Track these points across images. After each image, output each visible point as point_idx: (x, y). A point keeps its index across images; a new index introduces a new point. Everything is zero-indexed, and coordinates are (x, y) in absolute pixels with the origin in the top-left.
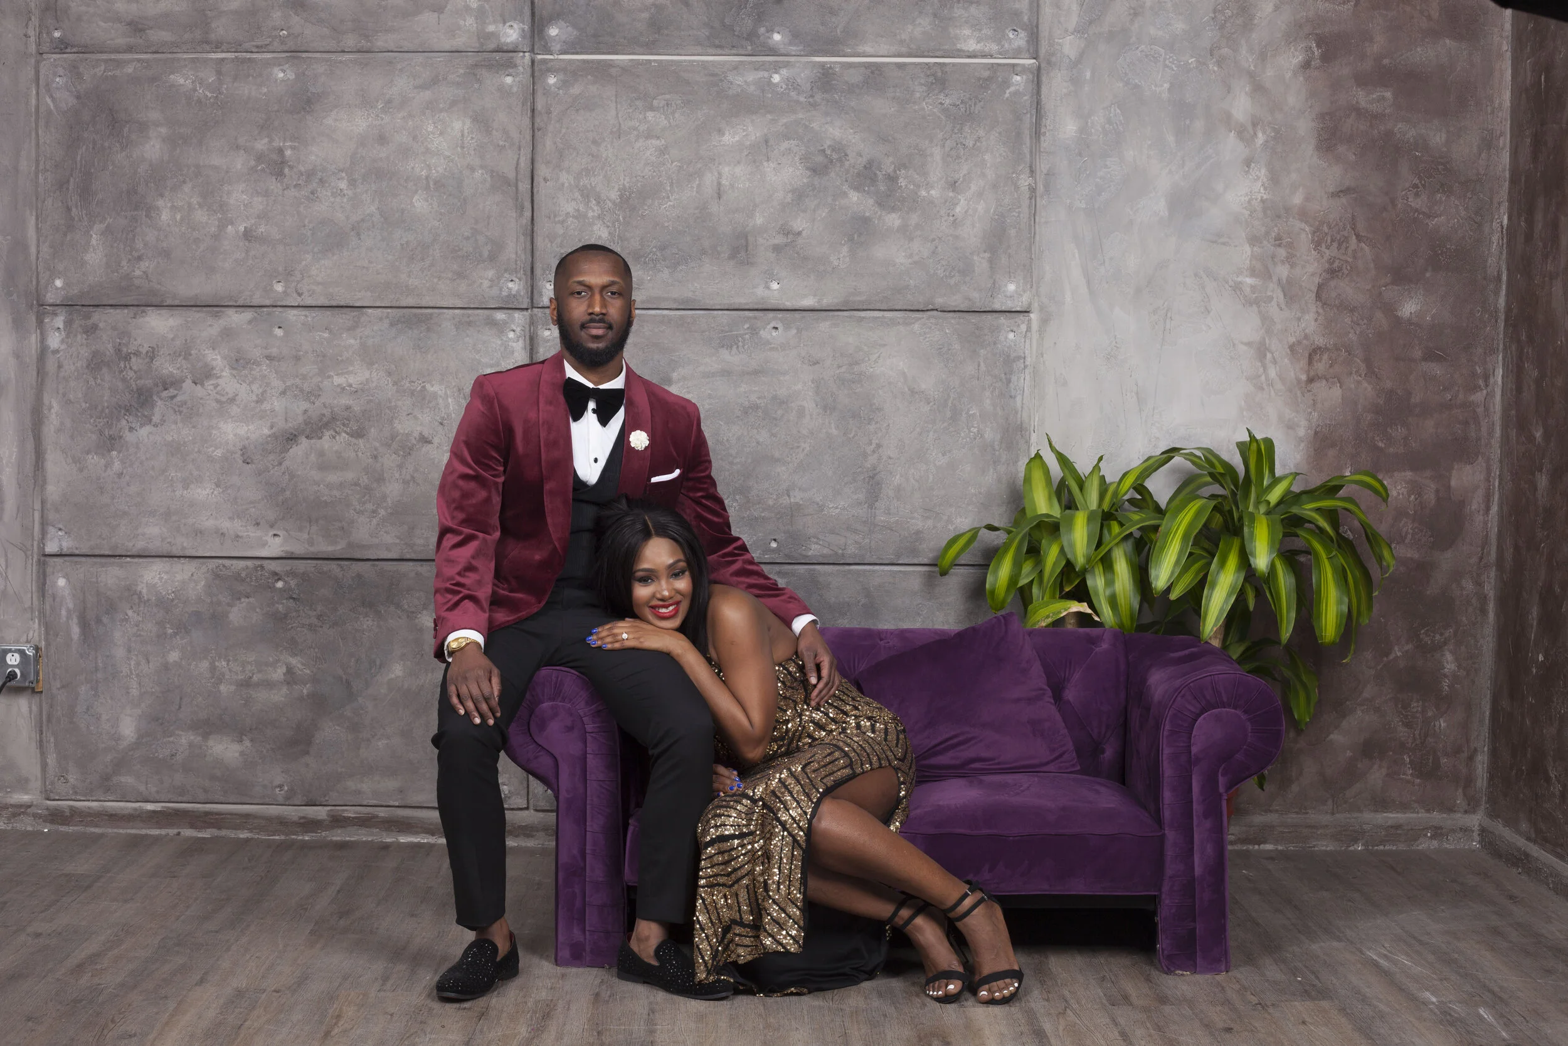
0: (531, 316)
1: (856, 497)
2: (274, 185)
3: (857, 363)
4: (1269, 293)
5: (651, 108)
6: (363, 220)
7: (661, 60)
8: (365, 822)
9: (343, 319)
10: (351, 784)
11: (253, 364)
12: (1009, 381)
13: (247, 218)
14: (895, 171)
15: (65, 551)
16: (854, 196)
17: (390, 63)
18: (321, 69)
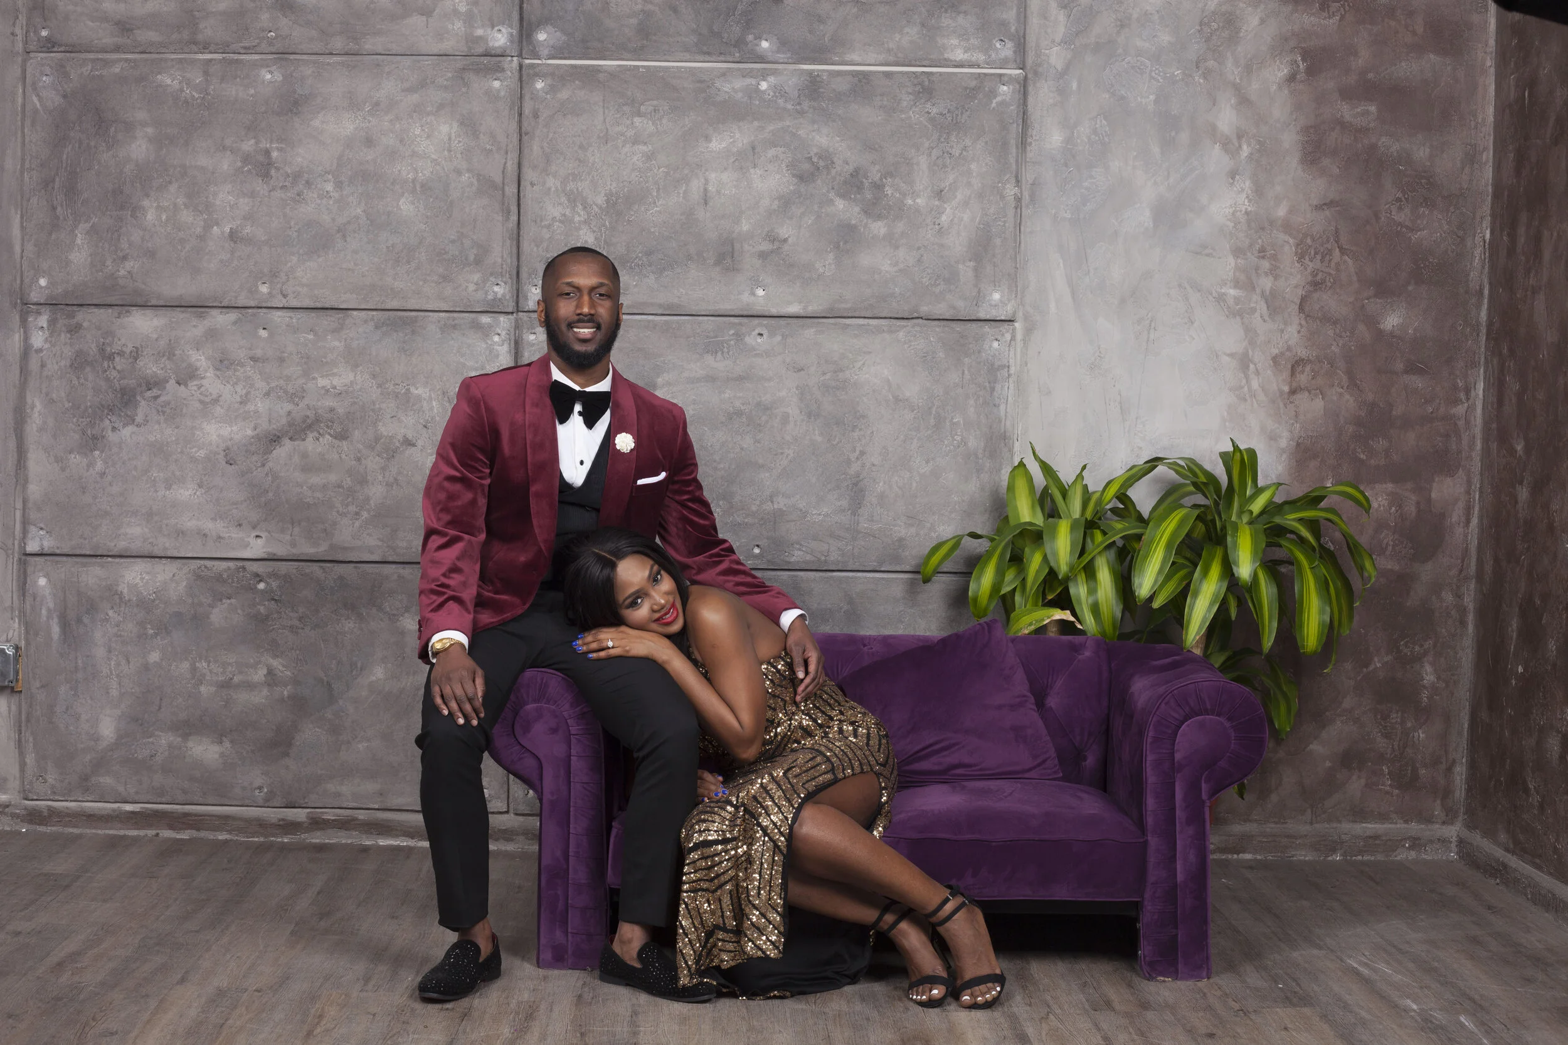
0: (517, 320)
1: (839, 504)
2: (259, 186)
3: (841, 370)
4: (1252, 305)
5: (639, 114)
6: (349, 222)
7: (648, 66)
8: (344, 825)
9: (327, 321)
10: (331, 787)
11: (237, 365)
12: (993, 389)
13: (233, 218)
14: (881, 179)
15: (46, 551)
16: (840, 204)
17: (378, 65)
18: (308, 71)
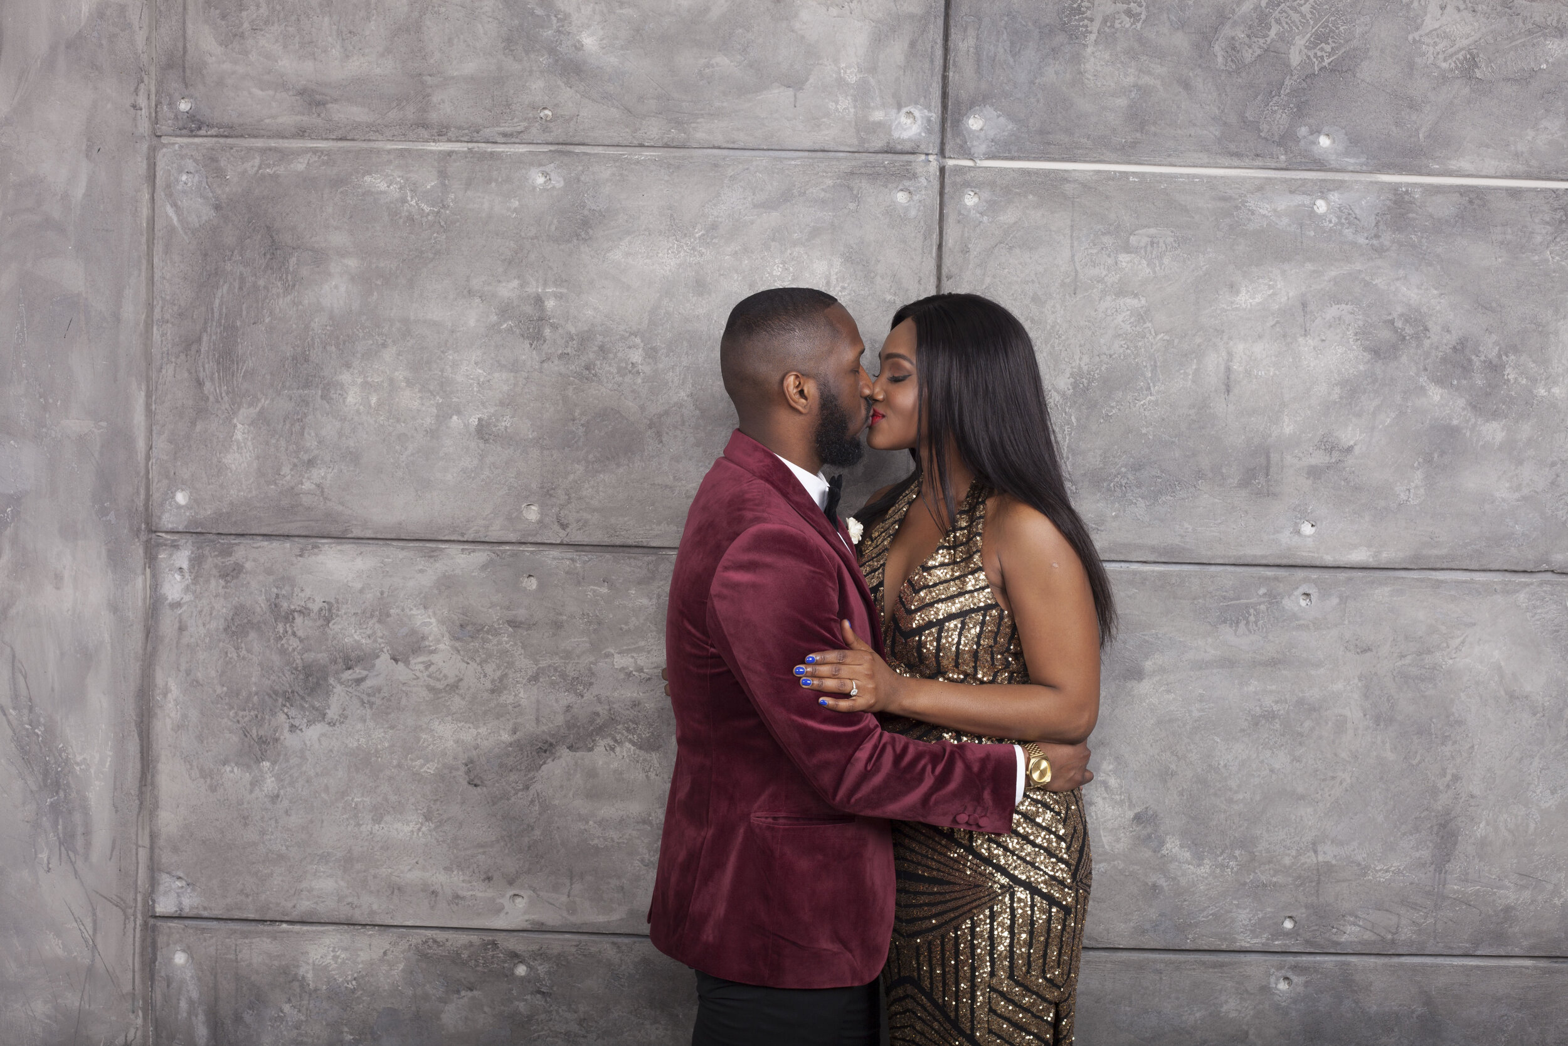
1: (1418, 855)
2: (525, 353)
3: (1429, 652)
5: (1127, 249)
6: (667, 413)
7: (1143, 174)
11: (488, 632)
13: (483, 404)
14: (1499, 356)
15: (187, 911)
16: (1436, 394)
17: (716, 165)
18: (605, 172)
